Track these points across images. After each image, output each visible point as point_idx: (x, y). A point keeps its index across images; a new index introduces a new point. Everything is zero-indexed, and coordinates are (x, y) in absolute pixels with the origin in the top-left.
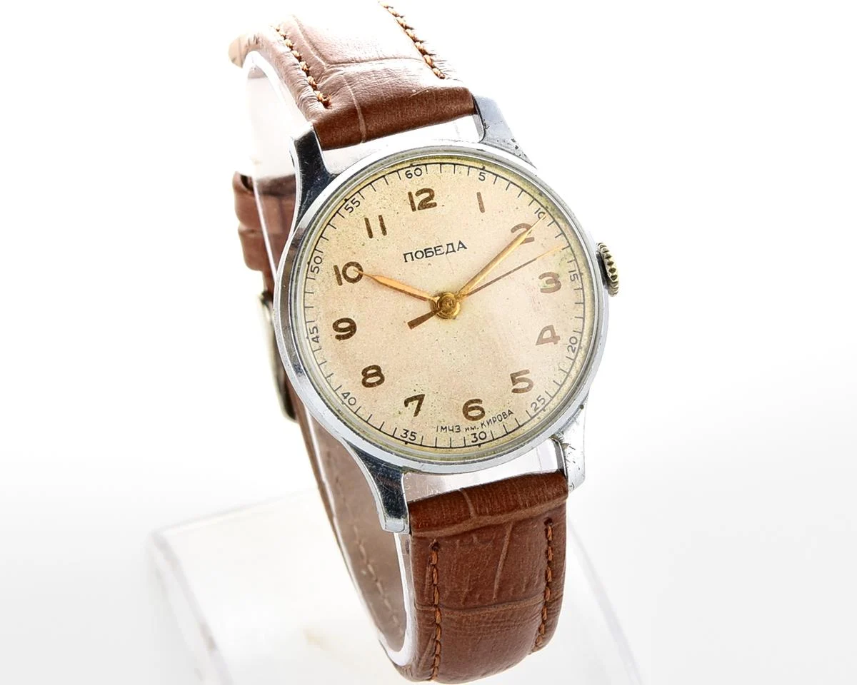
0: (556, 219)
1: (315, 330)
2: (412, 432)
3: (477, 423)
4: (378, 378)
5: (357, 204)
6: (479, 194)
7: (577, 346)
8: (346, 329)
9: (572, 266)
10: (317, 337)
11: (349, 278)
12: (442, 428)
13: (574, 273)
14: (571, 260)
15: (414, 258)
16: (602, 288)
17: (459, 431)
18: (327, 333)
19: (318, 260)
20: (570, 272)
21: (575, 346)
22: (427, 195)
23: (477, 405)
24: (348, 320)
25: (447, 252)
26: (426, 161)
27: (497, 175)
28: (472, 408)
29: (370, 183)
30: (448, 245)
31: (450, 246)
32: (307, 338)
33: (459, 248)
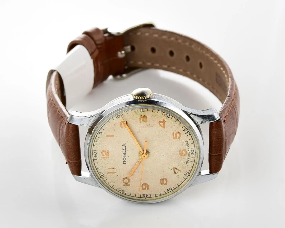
0: (121, 112)
1: (144, 195)
3: (188, 152)
4: (165, 180)
5: (103, 174)
6: (107, 136)
8: (145, 186)
10: (146, 195)
11: (128, 182)
12: (186, 164)
13: (141, 110)
14: (137, 110)
15: (125, 161)
17: (189, 159)
18: (146, 192)
19: (120, 190)
21: (168, 115)
22: (104, 153)
23: (181, 151)
24: (142, 185)
25: (126, 150)
26: (92, 150)
27: (101, 128)
28: (182, 153)
29: (96, 169)
31: (124, 149)
32: (146, 198)
33: (125, 146)
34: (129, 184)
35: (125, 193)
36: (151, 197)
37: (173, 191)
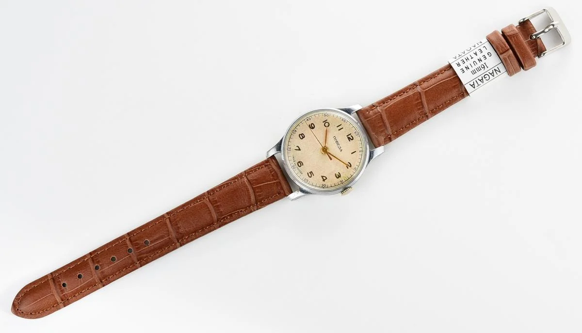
2: (290, 150)
4: (302, 138)
8: (312, 127)
9: (344, 181)
11: (325, 124)
15: (335, 139)
16: (341, 190)
18: (309, 123)
21: (324, 186)
22: (352, 138)
23: (302, 164)
25: (338, 147)
26: (360, 136)
27: (362, 155)
32: (307, 117)
33: (340, 150)
36: (304, 120)
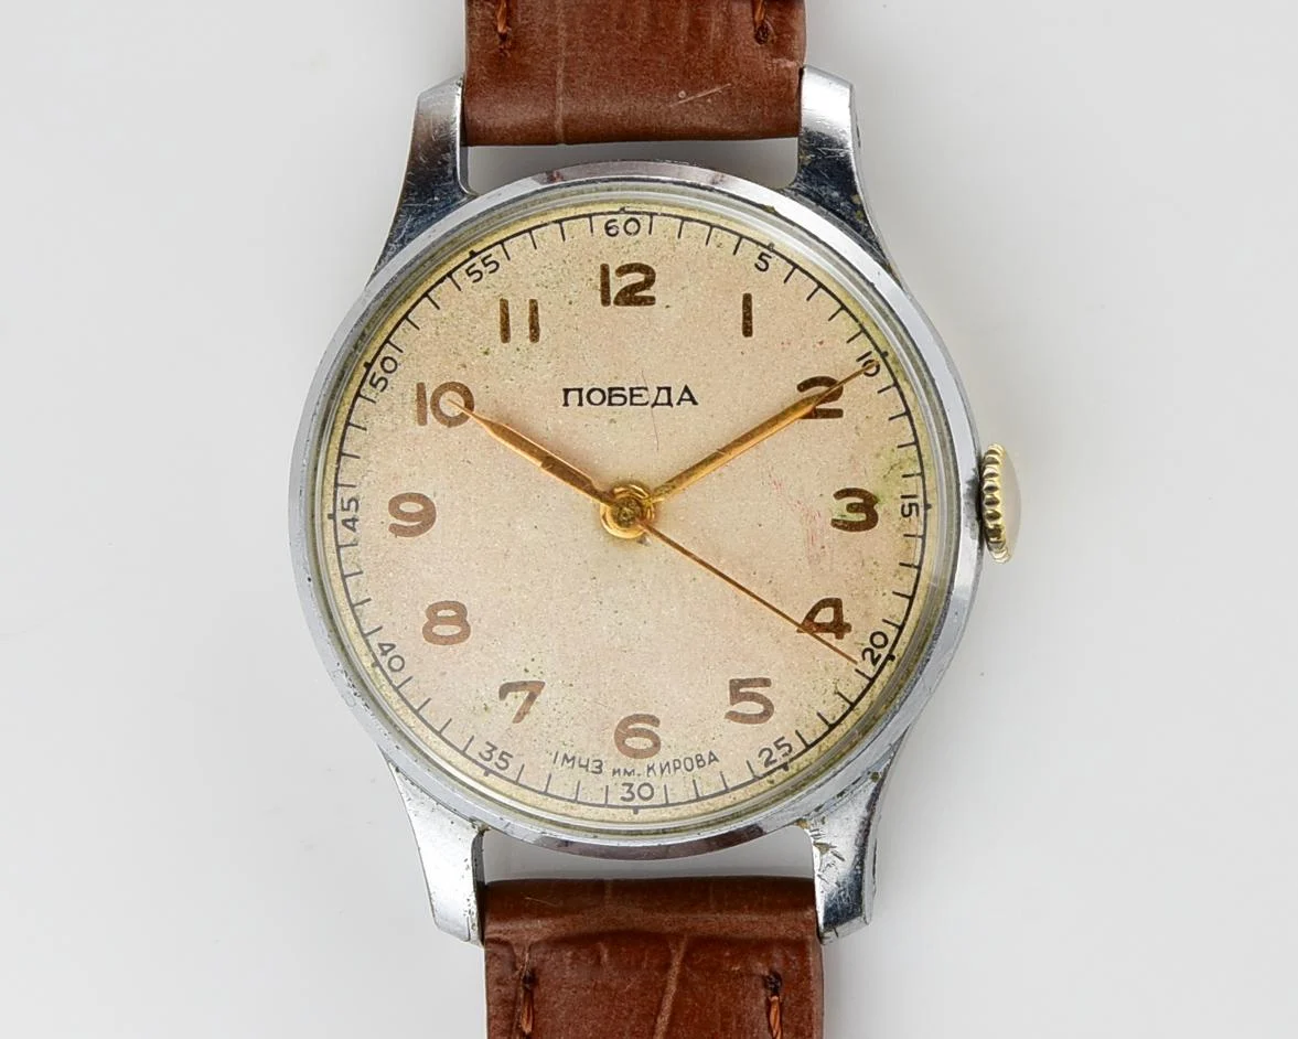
0: (899, 380)
1: (353, 504)
2: (503, 753)
3: (640, 765)
4: (456, 630)
5: (493, 266)
6: (747, 299)
7: (884, 652)
8: (416, 516)
9: (914, 486)
10: (354, 520)
11: (441, 413)
12: (565, 757)
14: (911, 472)
17: (599, 770)
18: (376, 517)
19: (389, 365)
20: (903, 497)
21: (880, 651)
23: (648, 727)
24: (421, 498)
25: (655, 404)
26: (654, 209)
27: (796, 267)
28: (637, 731)
29: (530, 231)
30: (659, 389)
31: (664, 392)
32: (332, 516)
33: (681, 399)
34: (430, 416)
35: (367, 390)
36: (338, 547)
37: (382, 677)
